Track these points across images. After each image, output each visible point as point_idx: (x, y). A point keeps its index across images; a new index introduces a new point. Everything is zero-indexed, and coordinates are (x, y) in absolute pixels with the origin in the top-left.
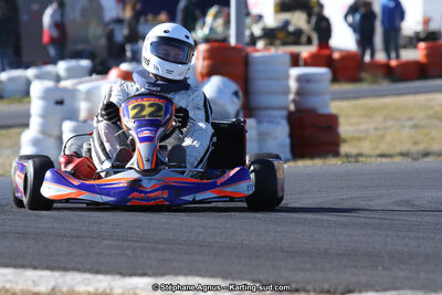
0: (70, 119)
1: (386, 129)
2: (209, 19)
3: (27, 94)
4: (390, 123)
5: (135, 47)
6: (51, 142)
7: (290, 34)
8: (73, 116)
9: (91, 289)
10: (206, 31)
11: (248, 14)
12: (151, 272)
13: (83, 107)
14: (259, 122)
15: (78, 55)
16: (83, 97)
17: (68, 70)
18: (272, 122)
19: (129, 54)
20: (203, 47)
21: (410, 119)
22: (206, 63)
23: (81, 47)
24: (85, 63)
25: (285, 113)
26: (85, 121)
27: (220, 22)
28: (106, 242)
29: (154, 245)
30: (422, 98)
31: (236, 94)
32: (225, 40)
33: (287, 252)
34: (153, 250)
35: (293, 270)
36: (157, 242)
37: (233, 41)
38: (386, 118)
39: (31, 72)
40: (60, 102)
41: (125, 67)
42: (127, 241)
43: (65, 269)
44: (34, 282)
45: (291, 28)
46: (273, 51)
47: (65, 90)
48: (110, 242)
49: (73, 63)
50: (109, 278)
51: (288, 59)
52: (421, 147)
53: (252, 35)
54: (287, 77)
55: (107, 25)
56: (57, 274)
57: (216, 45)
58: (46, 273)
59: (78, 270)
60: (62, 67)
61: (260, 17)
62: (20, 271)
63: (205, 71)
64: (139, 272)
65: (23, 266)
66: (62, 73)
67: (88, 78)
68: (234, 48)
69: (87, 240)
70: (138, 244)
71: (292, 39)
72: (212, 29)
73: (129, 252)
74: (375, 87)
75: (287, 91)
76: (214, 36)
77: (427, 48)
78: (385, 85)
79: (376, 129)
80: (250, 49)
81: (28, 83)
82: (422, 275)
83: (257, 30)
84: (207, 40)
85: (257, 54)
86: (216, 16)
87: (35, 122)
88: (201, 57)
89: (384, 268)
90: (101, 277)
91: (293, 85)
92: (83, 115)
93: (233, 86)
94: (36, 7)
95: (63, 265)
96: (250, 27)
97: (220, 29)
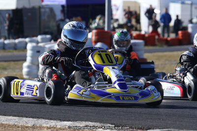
1: (165, 64)
2: (97, 20)
3: (25, 48)
4: (167, 62)
6: (35, 67)
9: (48, 126)
10: (96, 25)
11: (112, 19)
15: (46, 33)
17: (42, 39)
20: (94, 31)
21: (175, 61)
22: (97, 37)
23: (47, 30)
24: (48, 36)
27: (101, 21)
32: (103, 29)
35: (127, 120)
37: (106, 29)
38: (166, 60)
39: (27, 40)
40: (38, 52)
43: (38, 118)
44: (26, 122)
47: (40, 47)
49: (44, 36)
50: (55, 121)
53: (114, 27)
55: (57, 22)
56: (35, 119)
57: (99, 31)
58: (31, 119)
59: (43, 118)
60: (39, 38)
61: (117, 20)
62: (21, 118)
65: (22, 116)
66: (39, 40)
67: (49, 42)
68: (107, 32)
72: (98, 24)
74: (161, 48)
77: (182, 33)
78: (165, 47)
79: (162, 64)
80: (113, 32)
81: (26, 44)
82: (178, 123)
83: (116, 25)
86: (100, 19)
87: (29, 59)
88: (94, 34)
89: (163, 120)
90: (52, 121)
94: (29, 14)
95: (38, 116)
96: (113, 24)
97: (101, 24)
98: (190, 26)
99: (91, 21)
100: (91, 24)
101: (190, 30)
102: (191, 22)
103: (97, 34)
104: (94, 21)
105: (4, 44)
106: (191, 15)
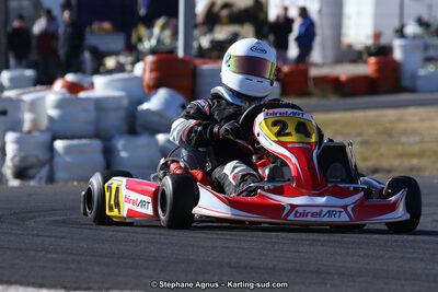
0: (13, 129)
2: (156, 30)
8: (16, 126)
10: (153, 42)
11: (196, 26)
13: (27, 117)
16: (27, 107)
17: (12, 80)
20: (150, 59)
21: (360, 135)
22: (154, 75)
24: (29, 73)
26: (29, 133)
27: (167, 33)
28: (50, 256)
29: (98, 259)
30: (371, 114)
31: (182, 106)
32: (172, 52)
36: (102, 256)
37: (181, 53)
40: (3, 113)
41: (70, 77)
42: (71, 254)
47: (9, 99)
49: (16, 73)
52: (371, 164)
53: (200, 47)
57: (164, 56)
59: (21, 284)
60: (5, 76)
63: (151, 83)
64: (84, 286)
66: (6, 82)
67: (32, 89)
68: (182, 61)
69: (32, 253)
70: (83, 258)
72: (159, 41)
73: (73, 266)
74: (324, 102)
76: (161, 48)
77: (377, 63)
78: (334, 100)
80: (198, 61)
83: (205, 42)
84: (153, 52)
85: (205, 67)
86: (163, 28)
88: (148, 69)
92: (27, 126)
93: (180, 99)
96: (198, 39)
97: (167, 41)
98: (397, 44)
100: (140, 40)
101: (398, 55)
102: (400, 33)
103: (157, 67)
104: (148, 33)
106: (402, 15)
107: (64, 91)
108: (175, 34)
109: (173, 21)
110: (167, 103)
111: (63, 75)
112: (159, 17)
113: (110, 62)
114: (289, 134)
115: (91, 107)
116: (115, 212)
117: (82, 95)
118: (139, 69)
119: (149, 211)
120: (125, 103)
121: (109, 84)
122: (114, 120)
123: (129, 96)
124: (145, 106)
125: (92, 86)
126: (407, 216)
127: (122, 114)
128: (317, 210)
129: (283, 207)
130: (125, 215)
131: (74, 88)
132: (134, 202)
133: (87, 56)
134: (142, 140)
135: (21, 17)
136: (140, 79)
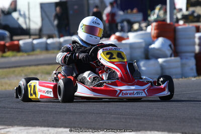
2: (157, 11)
5: (122, 25)
7: (195, 17)
10: (155, 16)
11: (175, 8)
12: (134, 129)
14: (181, 59)
18: (187, 58)
19: (119, 28)
20: (154, 24)
22: (156, 31)
25: (193, 54)
27: (162, 12)
28: (113, 116)
29: (135, 117)
31: (170, 46)
32: (164, 20)
33: (197, 119)
34: (134, 119)
36: (136, 115)
37: (168, 21)
41: (118, 34)
42: (122, 115)
45: (196, 14)
46: (187, 25)
48: (115, 116)
51: (194, 29)
53: (177, 18)
54: (194, 37)
57: (161, 23)
61: (181, 10)
63: (155, 35)
68: (169, 24)
69: (104, 115)
70: (127, 116)
71: (195, 19)
72: (158, 16)
75: (194, 44)
76: (159, 19)
80: (176, 24)
83: (179, 16)
84: (156, 21)
85: (180, 27)
86: (160, 10)
88: (153, 29)
91: (197, 41)
93: (169, 42)
94: (76, 7)
95: (93, 127)
96: (176, 14)
97: (162, 16)
99: (149, 12)
100: (150, 16)
104: (153, 12)
105: (47, 44)
107: (116, 40)
108: (165, 12)
109: (164, 7)
110: (163, 44)
111: (114, 33)
112: (158, 5)
113: (136, 26)
114: (114, 58)
115: (128, 47)
116: (34, 96)
117: (124, 42)
118: (149, 29)
119: (52, 95)
120: (143, 45)
121: (136, 37)
122: (139, 53)
123: (145, 41)
124: (152, 46)
125: (128, 38)
126: (169, 93)
127: (142, 50)
128: (132, 92)
129: (116, 91)
130: (39, 97)
131: (120, 39)
132: (44, 92)
133: (125, 24)
134: (152, 62)
135: (97, 7)
136: (150, 34)
